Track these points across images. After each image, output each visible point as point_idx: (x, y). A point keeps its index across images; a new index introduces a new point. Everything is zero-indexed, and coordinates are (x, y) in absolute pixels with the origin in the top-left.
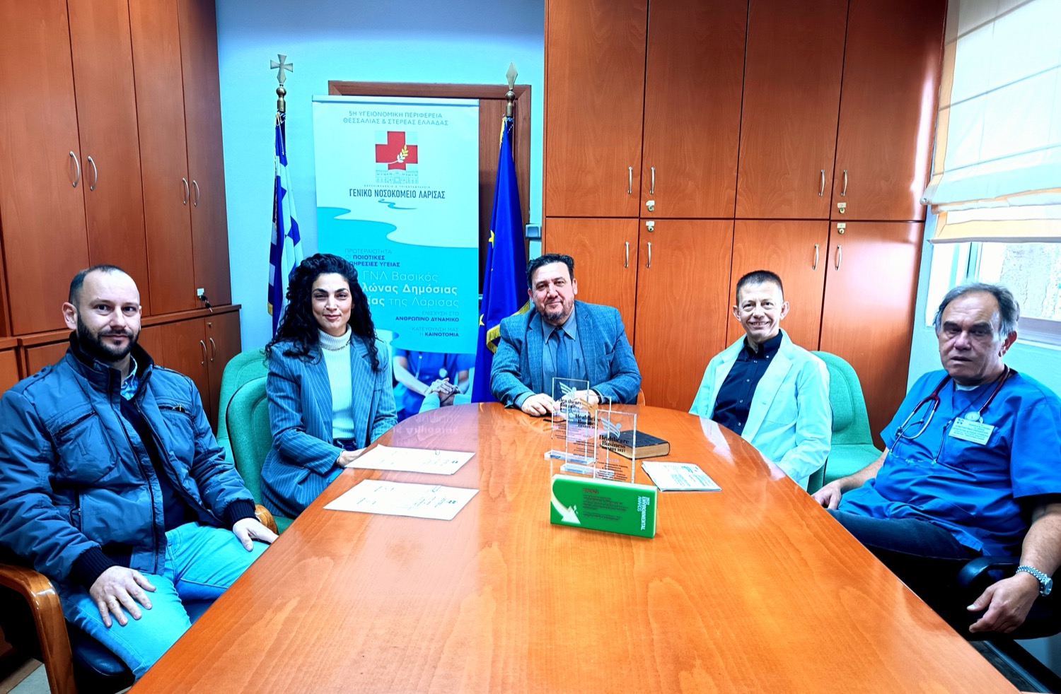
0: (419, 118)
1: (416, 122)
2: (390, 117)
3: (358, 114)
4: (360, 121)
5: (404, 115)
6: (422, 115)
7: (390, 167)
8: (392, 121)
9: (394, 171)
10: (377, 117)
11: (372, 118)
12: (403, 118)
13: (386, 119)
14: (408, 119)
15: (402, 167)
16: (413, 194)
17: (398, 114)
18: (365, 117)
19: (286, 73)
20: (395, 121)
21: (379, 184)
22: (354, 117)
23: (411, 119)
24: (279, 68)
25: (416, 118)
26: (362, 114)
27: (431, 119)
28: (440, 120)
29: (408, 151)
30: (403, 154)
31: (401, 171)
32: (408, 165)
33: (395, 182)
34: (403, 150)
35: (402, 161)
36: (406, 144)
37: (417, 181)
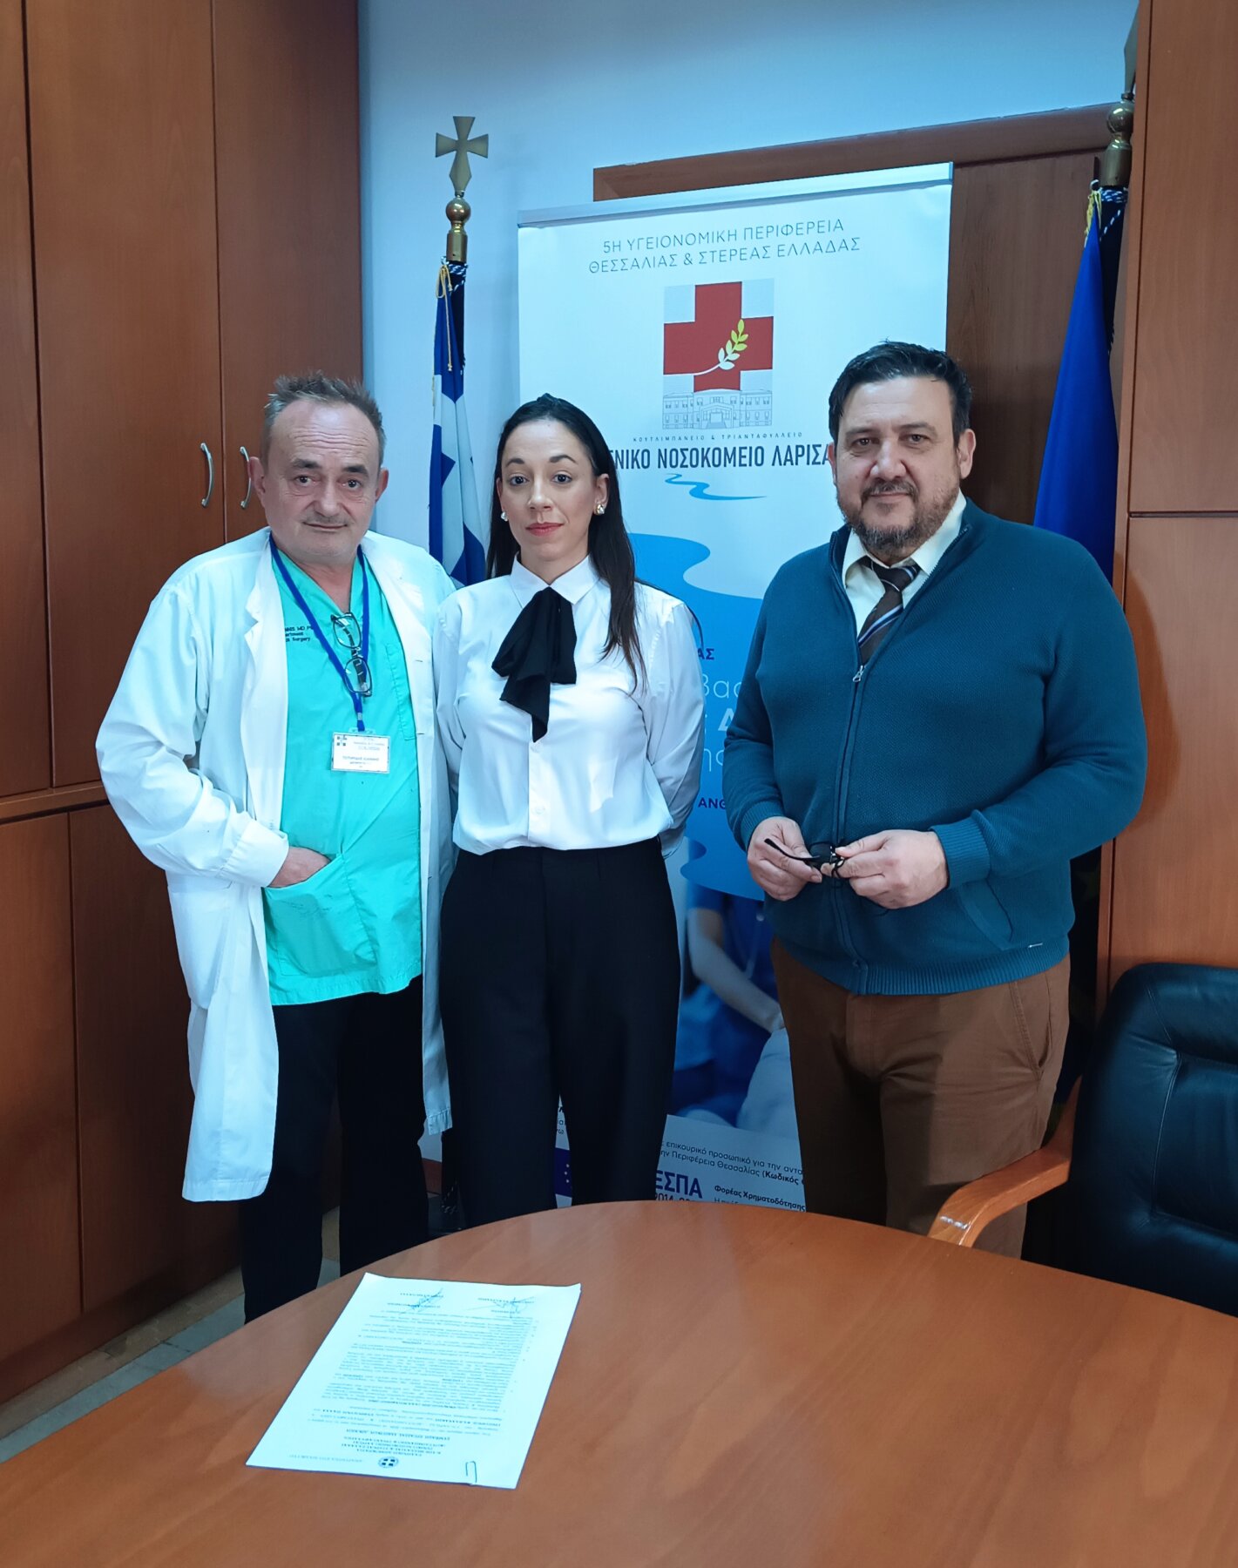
0: (782, 239)
1: (772, 252)
2: (704, 246)
3: (625, 245)
4: (628, 264)
5: (740, 234)
6: (787, 230)
7: (700, 385)
8: (708, 257)
9: (708, 395)
10: (671, 250)
11: (658, 252)
12: (738, 244)
13: (694, 251)
14: (750, 244)
15: (730, 381)
16: (756, 457)
17: (725, 236)
18: (641, 253)
19: (473, 159)
20: (717, 255)
21: (669, 433)
22: (617, 255)
23: (759, 245)
24: (455, 152)
25: (773, 240)
26: (635, 245)
27: (812, 238)
28: (837, 236)
29: (746, 336)
30: (733, 344)
31: (725, 394)
32: (745, 375)
33: (711, 426)
34: (733, 333)
35: (731, 366)
36: (743, 317)
37: (768, 422)
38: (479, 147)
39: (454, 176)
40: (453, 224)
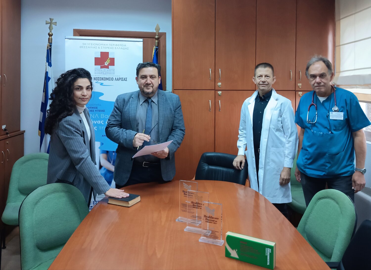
0: (116, 46)
1: (114, 48)
2: (102, 46)
3: (87, 44)
4: (88, 47)
5: (108, 45)
6: (116, 45)
7: (101, 67)
8: (103, 48)
9: (103, 69)
10: (96, 46)
11: (93, 46)
13: (100, 47)
14: (110, 47)
15: (107, 67)
16: (112, 79)
17: (106, 45)
18: (90, 46)
19: (53, 26)
20: (104, 48)
21: (96, 75)
22: (85, 45)
23: (112, 47)
24: (50, 24)
25: (114, 46)
26: (89, 44)
27: (121, 47)
28: (125, 47)
29: (110, 60)
30: (108, 62)
31: (106, 69)
32: (109, 66)
33: (104, 74)
34: (107, 60)
35: (107, 65)
36: (109, 57)
37: (114, 74)
38: (55, 24)
39: (50, 28)
40: (49, 36)
